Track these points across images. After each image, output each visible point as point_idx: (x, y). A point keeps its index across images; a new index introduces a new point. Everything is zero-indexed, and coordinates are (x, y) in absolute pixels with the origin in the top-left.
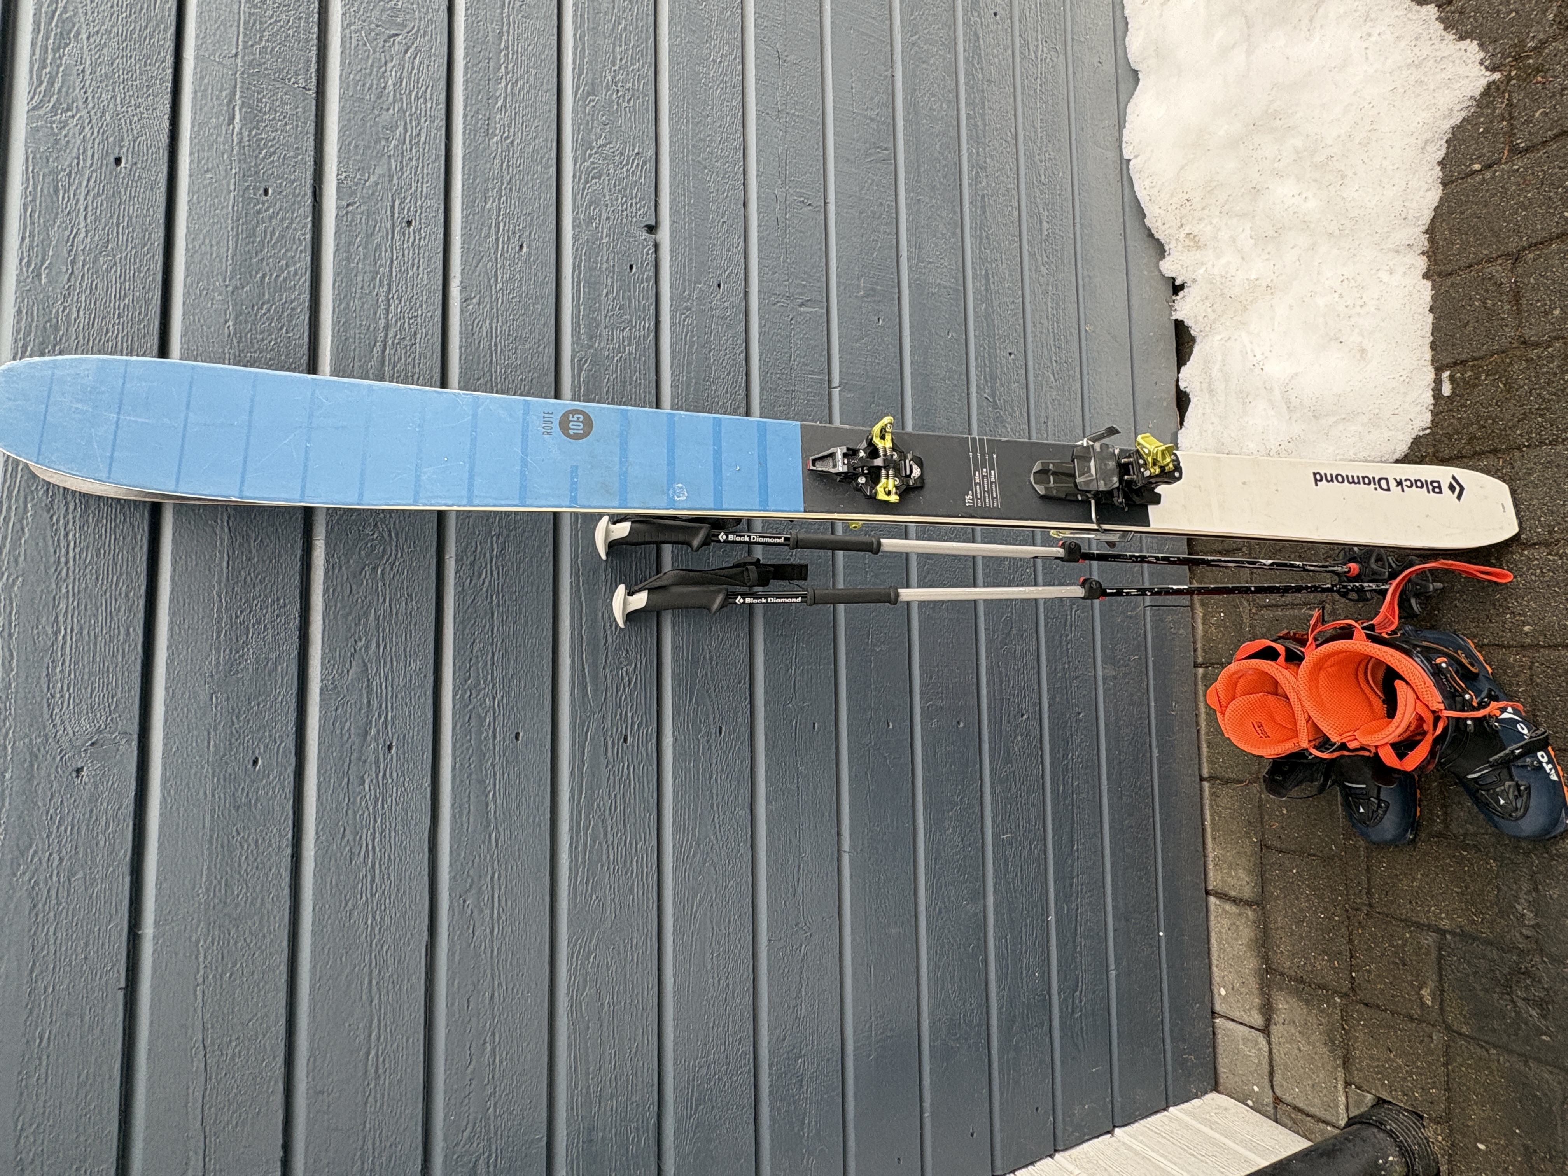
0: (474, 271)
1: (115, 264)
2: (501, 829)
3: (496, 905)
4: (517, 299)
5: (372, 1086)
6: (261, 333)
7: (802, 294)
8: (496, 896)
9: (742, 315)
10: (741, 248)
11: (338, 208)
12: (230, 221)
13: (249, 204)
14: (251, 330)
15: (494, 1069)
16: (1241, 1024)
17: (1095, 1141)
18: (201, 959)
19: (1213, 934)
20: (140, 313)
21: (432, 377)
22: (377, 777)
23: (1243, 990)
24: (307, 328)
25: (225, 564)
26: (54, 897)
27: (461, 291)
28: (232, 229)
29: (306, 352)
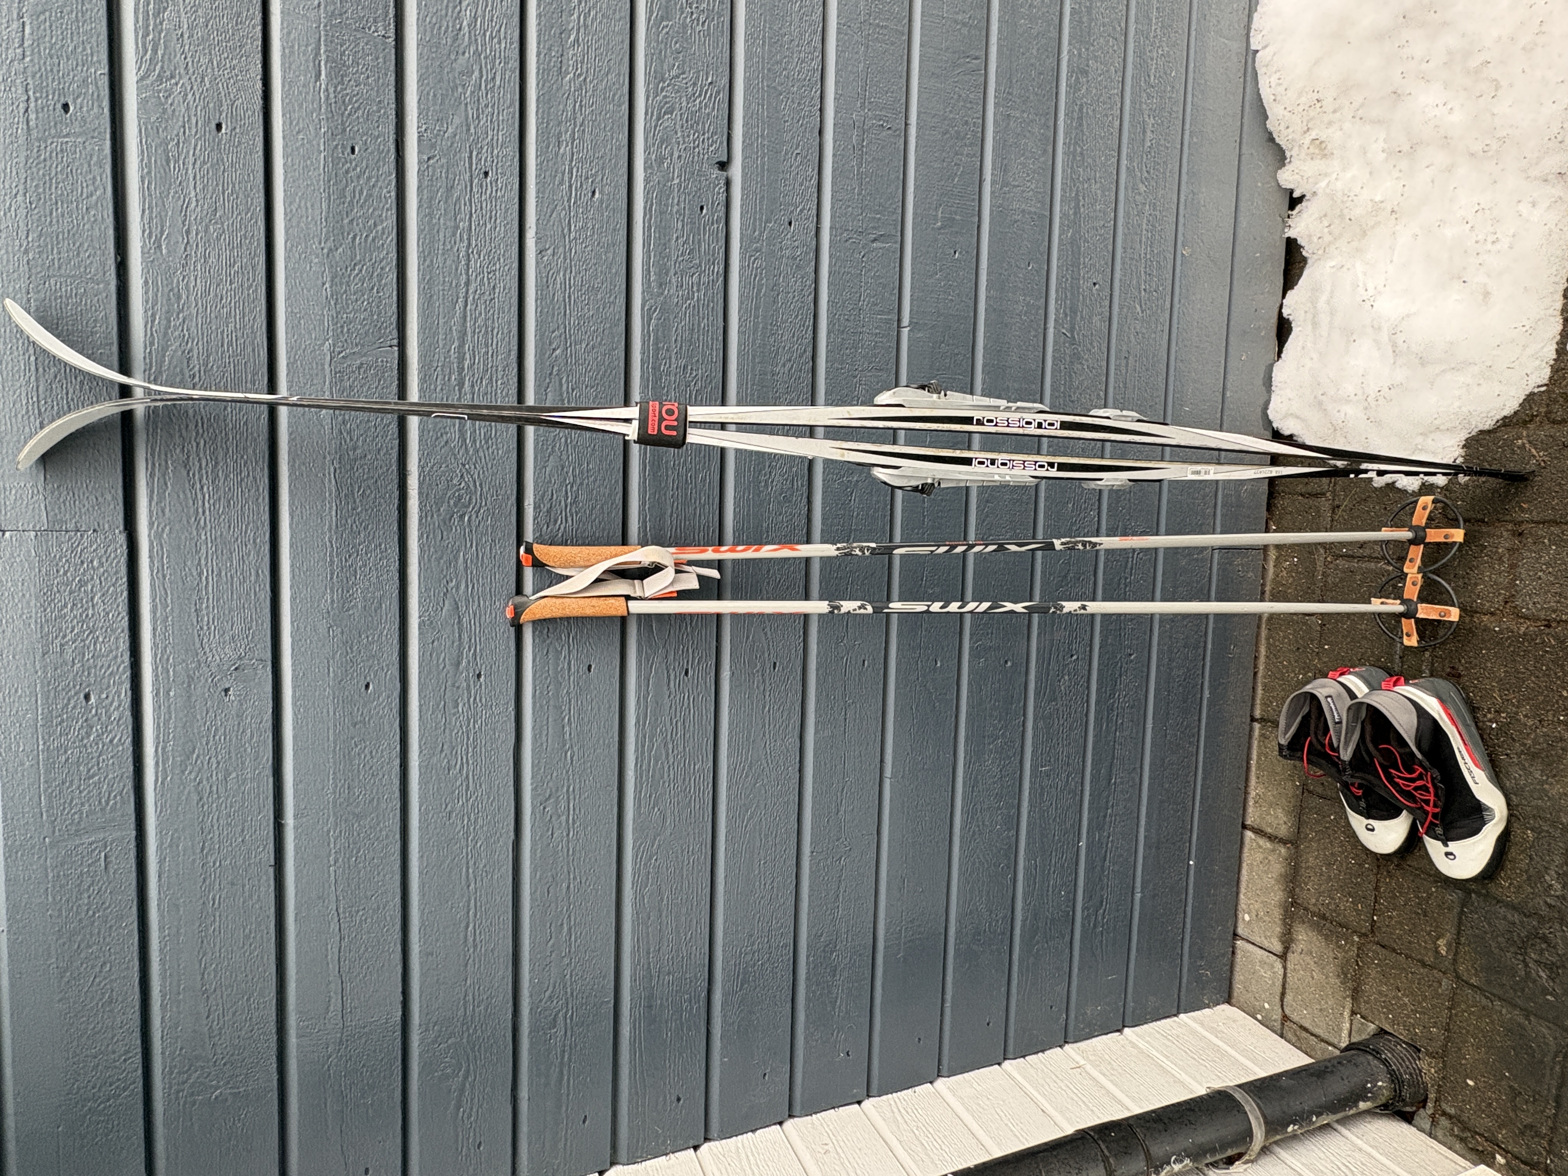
0: (549, 221)
1: (223, 232)
2: (575, 749)
3: (571, 812)
4: (589, 248)
5: (472, 950)
6: (354, 294)
7: (874, 228)
8: (571, 805)
9: (812, 255)
10: (814, 181)
11: (420, 162)
12: (322, 183)
13: (338, 164)
14: (346, 291)
15: (570, 945)
16: (1261, 948)
17: (1104, 1037)
18: (332, 846)
19: (1244, 865)
20: (248, 280)
21: (510, 332)
22: (469, 700)
23: (1266, 918)
24: (395, 286)
25: (334, 513)
26: (215, 791)
27: (536, 243)
28: (324, 191)
29: (396, 311)
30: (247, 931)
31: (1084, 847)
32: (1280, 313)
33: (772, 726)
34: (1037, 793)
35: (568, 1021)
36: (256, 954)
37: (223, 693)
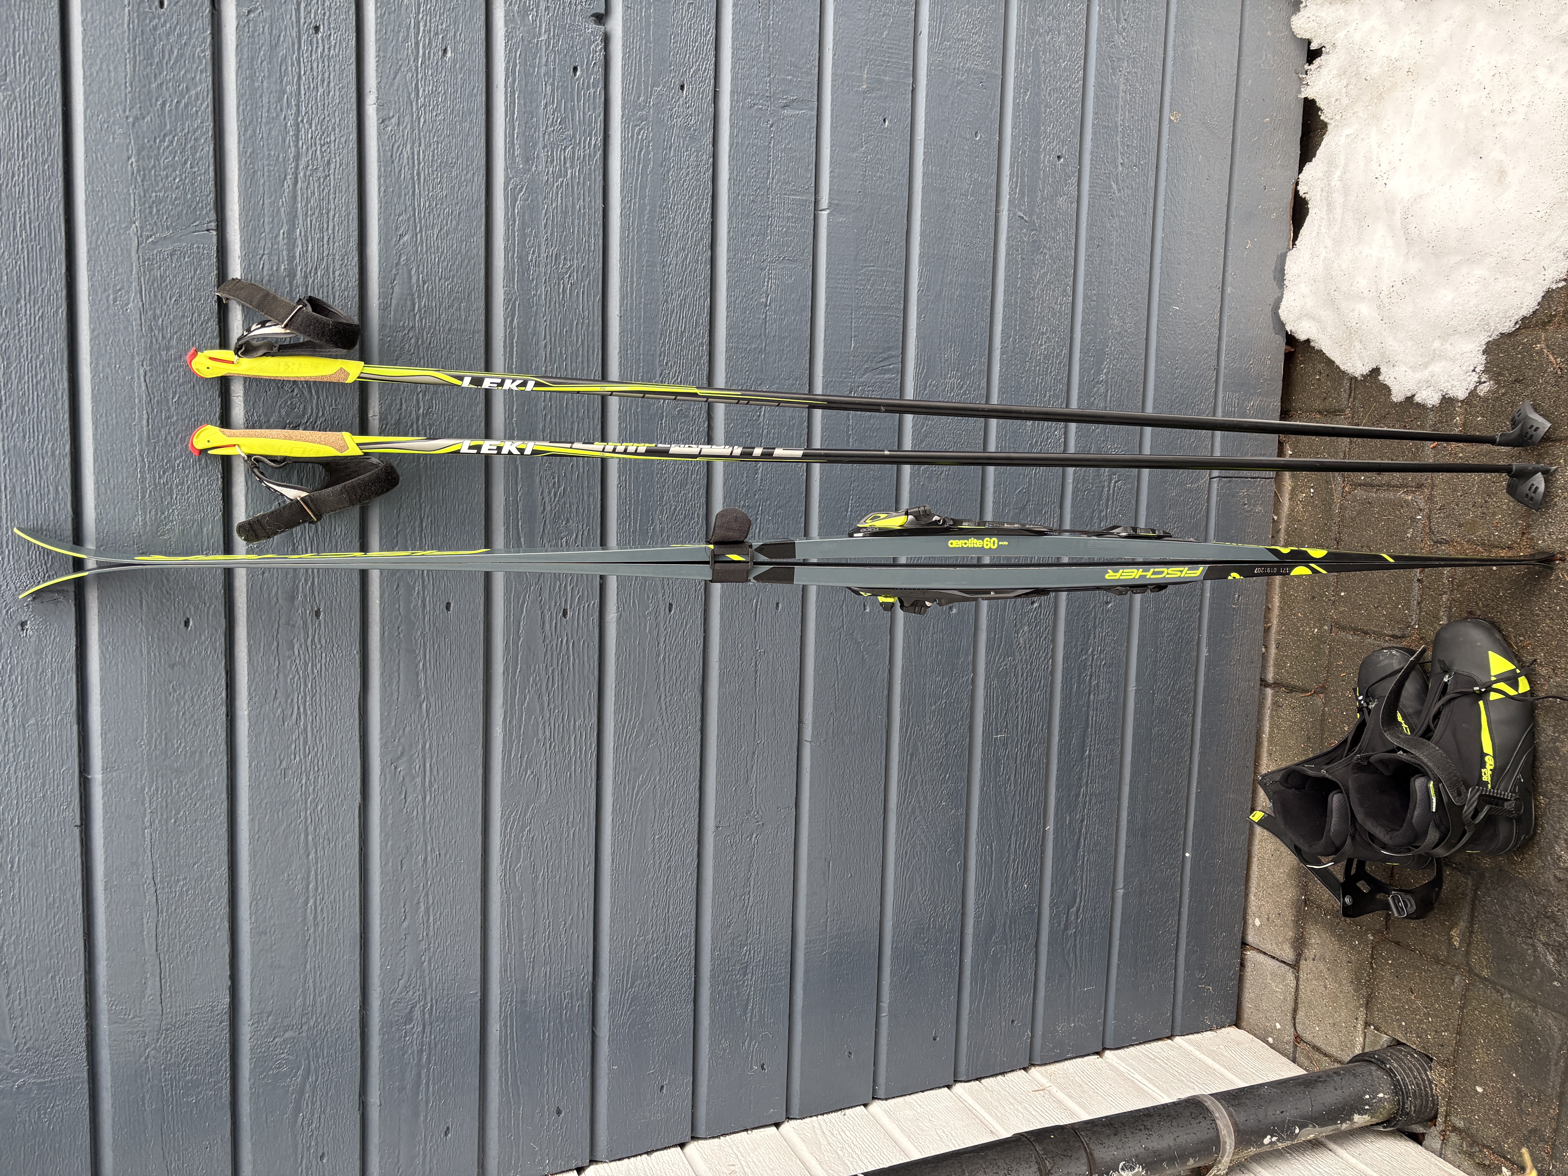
0: (392, 84)
2: (432, 700)
3: (428, 773)
4: (441, 117)
5: (311, 931)
6: (165, 169)
7: (784, 92)
8: (428, 765)
9: (709, 124)
10: (711, 37)
11: (239, 17)
12: (126, 42)
13: (145, 20)
14: (154, 166)
15: (428, 927)
16: (1274, 958)
18: (147, 805)
20: (43, 153)
21: (349, 214)
22: (306, 641)
23: (1278, 922)
24: (212, 161)
25: (145, 422)
26: (12, 739)
27: (378, 110)
28: (129, 51)
29: (213, 189)
30: (51, 899)
31: (1051, 832)
32: (1296, 192)
33: (667, 678)
34: (992, 765)
35: (427, 1016)
36: (60, 926)
37: (19, 628)
